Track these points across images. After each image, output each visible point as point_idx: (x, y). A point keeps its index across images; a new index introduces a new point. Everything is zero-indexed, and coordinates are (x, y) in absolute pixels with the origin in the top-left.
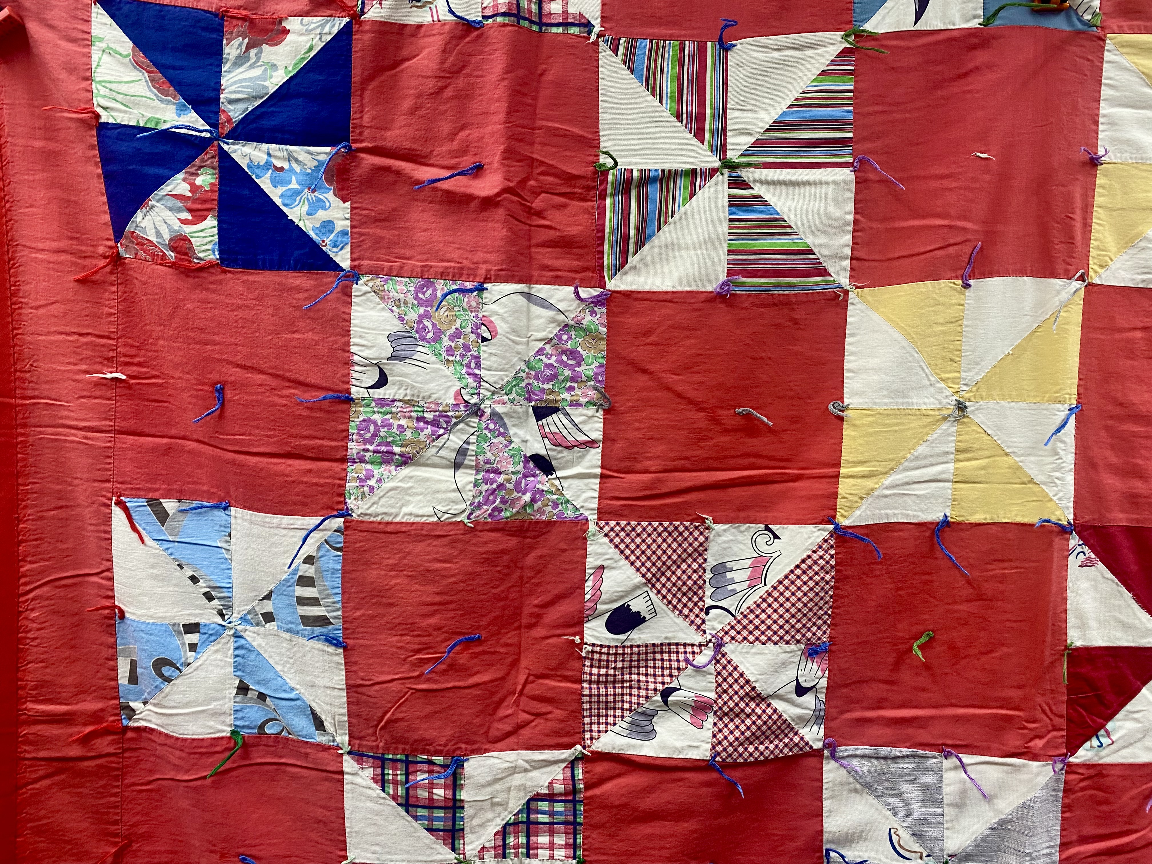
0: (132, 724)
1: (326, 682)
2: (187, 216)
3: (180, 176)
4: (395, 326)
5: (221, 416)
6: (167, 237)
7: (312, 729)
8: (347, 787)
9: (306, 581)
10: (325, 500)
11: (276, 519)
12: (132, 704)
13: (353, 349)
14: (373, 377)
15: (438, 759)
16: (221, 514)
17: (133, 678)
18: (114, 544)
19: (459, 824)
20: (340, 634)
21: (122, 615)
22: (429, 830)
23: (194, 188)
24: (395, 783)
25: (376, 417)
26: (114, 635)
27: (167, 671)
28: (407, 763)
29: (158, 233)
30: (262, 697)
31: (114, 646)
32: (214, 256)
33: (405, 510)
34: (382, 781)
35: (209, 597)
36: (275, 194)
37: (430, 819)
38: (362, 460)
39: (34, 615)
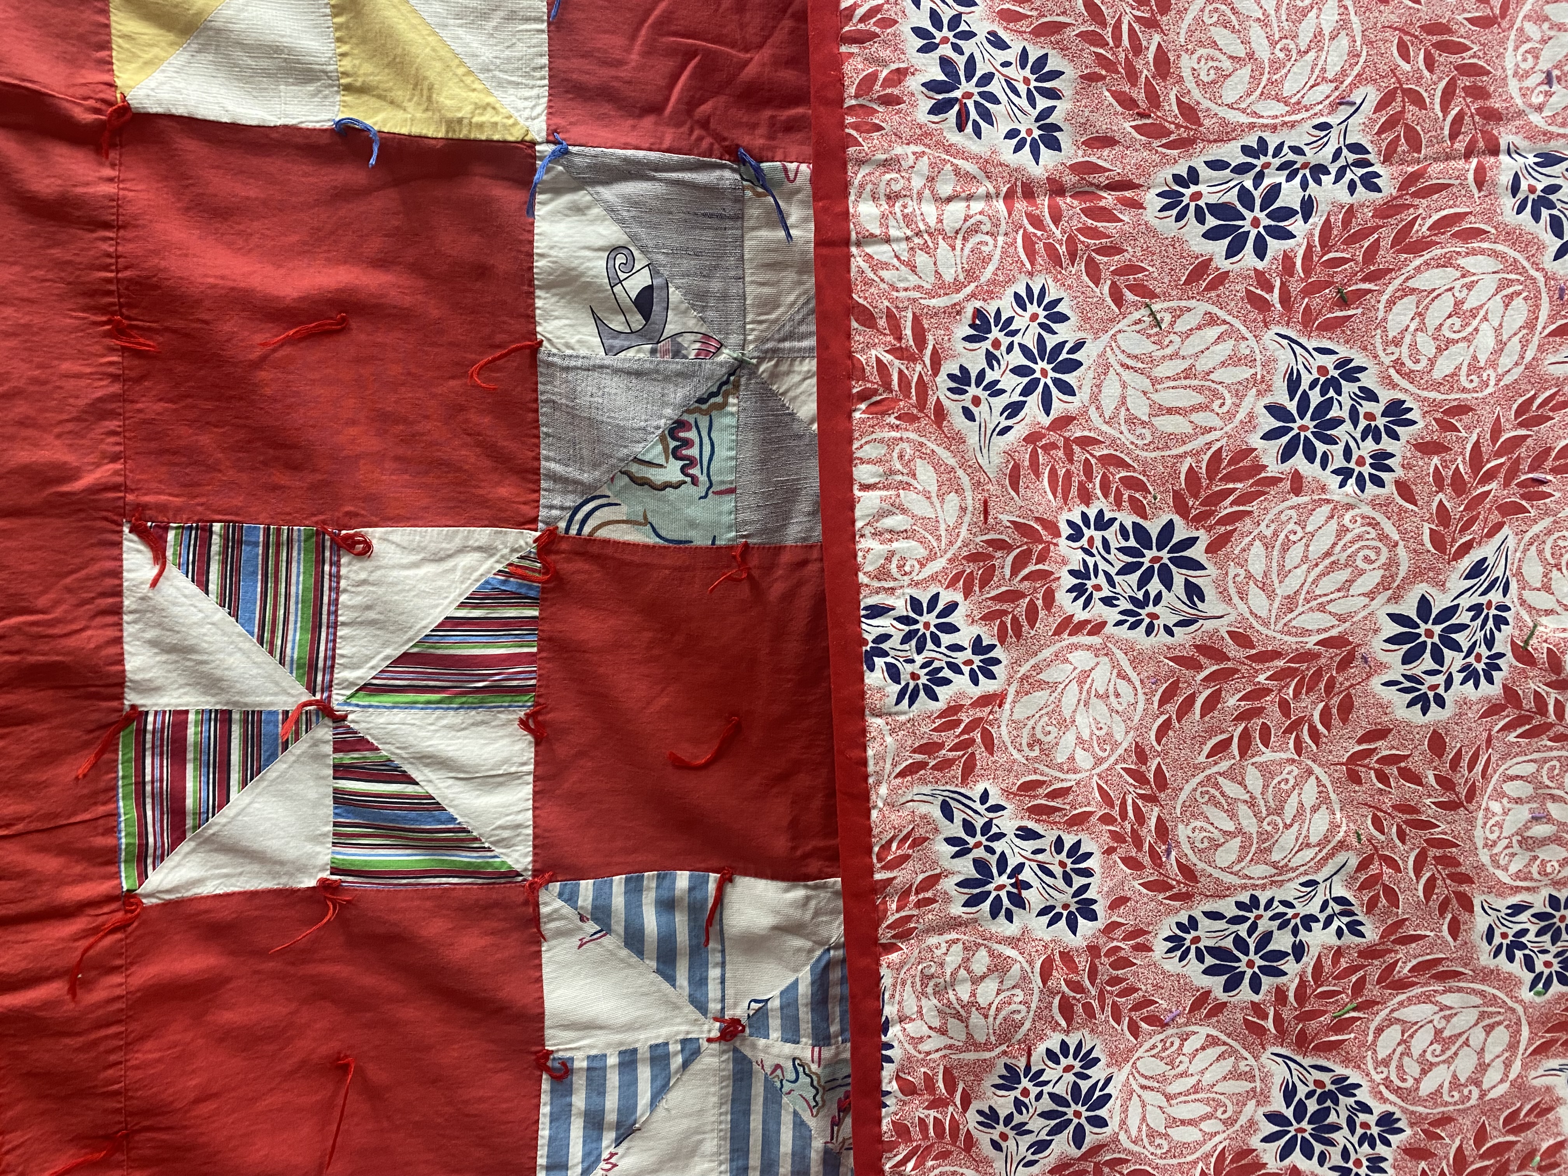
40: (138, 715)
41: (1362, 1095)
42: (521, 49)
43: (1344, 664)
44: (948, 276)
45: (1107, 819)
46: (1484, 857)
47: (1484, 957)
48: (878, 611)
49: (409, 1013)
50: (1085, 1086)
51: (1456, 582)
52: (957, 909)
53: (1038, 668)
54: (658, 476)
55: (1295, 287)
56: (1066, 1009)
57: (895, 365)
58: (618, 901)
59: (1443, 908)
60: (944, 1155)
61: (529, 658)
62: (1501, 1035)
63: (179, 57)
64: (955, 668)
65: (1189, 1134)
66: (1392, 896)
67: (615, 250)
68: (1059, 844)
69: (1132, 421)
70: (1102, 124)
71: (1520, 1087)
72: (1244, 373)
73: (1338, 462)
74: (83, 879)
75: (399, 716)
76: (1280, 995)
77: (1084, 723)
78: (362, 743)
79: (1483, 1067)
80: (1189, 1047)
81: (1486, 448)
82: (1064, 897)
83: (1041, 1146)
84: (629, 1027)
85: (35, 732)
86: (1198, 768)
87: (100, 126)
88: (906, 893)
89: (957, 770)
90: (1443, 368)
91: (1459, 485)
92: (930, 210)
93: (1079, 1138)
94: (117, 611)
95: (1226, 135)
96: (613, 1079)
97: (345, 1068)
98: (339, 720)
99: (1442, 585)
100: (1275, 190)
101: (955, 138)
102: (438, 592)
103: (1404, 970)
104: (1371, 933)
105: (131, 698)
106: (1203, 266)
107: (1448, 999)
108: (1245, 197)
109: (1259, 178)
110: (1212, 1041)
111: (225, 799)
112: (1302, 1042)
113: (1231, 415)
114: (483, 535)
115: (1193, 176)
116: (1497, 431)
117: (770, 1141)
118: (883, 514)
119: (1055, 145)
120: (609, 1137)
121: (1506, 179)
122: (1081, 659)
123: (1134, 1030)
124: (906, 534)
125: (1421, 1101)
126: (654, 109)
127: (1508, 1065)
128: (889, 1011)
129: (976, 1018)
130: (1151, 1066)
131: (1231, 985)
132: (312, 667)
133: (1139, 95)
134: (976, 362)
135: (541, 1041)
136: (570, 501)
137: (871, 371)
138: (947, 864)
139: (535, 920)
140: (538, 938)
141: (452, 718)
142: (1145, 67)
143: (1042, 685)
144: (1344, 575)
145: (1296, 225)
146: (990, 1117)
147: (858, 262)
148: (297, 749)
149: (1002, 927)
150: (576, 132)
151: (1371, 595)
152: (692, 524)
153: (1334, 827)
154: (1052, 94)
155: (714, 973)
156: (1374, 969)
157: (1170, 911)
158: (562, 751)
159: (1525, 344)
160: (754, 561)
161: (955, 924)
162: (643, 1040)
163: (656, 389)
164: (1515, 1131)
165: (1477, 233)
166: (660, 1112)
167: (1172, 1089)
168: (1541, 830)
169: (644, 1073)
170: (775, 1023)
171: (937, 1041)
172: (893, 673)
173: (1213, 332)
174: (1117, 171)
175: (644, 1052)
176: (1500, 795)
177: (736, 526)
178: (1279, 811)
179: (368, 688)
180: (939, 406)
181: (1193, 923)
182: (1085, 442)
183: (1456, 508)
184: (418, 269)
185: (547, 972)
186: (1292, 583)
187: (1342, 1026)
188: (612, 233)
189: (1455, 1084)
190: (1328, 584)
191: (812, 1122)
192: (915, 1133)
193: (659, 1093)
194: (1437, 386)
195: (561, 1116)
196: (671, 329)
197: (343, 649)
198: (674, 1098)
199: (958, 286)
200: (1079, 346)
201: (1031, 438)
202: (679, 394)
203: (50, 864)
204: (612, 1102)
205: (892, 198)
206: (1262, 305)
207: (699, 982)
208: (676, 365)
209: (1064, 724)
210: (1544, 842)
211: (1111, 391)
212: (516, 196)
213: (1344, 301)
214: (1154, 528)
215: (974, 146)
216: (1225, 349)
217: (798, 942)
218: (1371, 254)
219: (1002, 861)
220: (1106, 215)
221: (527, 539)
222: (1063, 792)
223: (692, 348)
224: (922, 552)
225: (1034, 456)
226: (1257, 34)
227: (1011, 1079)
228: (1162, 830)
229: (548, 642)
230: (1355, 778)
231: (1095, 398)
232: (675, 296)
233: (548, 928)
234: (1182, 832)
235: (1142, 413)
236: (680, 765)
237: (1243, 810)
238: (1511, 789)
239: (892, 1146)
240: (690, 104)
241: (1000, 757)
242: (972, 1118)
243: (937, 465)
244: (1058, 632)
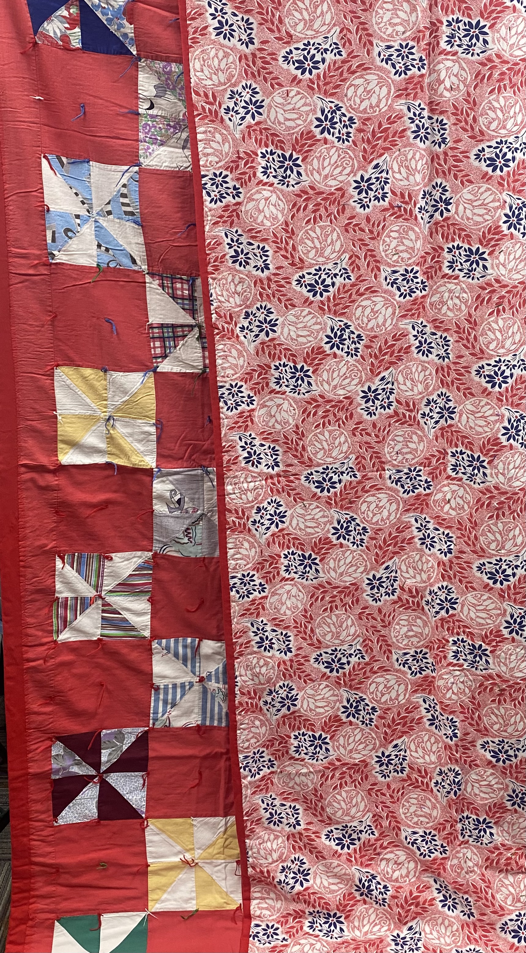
0: (54, 262)
1: (136, 241)
2: (67, 25)
3: (63, 8)
4: (157, 82)
5: (84, 119)
6: (59, 34)
7: (131, 264)
8: (147, 289)
9: (124, 196)
10: (130, 158)
11: (110, 167)
12: (54, 252)
13: (139, 92)
14: (147, 105)
15: (184, 277)
16: (86, 165)
17: (54, 240)
18: (43, 176)
19: (195, 307)
20: (139, 220)
21: (48, 210)
22: (183, 309)
23: (70, 14)
24: (168, 287)
25: (149, 123)
26: (44, 220)
27: (70, 234)
28: (172, 279)
29: (55, 32)
30: (107, 250)
31: (44, 225)
32: (80, 46)
33: (164, 164)
34: (162, 286)
35: (83, 203)
36: (103, 19)
37: (183, 304)
38: (145, 142)
39: (11, 208)
40: (58, 598)
41: (367, 701)
42: (150, 448)
43: (356, 590)
44: (250, 499)
45: (295, 627)
46: (394, 640)
47: (396, 665)
48: (233, 577)
49: (117, 672)
50: (290, 695)
51: (382, 571)
52: (255, 649)
53: (276, 590)
54: (182, 541)
55: (338, 499)
56: (284, 675)
57: (237, 521)
58: (172, 645)
59: (385, 652)
60: (253, 712)
61: (150, 583)
62: (402, 687)
63: (71, 451)
64: (255, 590)
65: (322, 710)
66: (372, 649)
67: (172, 491)
68: (282, 633)
69: (300, 529)
70: (289, 462)
71: (408, 700)
72: (326, 519)
73: (352, 540)
74: (46, 637)
75: (118, 598)
76: (344, 674)
77: (289, 603)
78: (109, 605)
79: (398, 695)
80: (321, 687)
81: (387, 538)
82: (283, 647)
83: (279, 710)
84: (175, 678)
85: (37, 604)
86: (320, 615)
87: (55, 470)
88: (242, 645)
89: (255, 615)
90: (374, 520)
91: (381, 548)
92: (245, 485)
93: (289, 708)
94: (54, 575)
95: (319, 465)
96: (170, 691)
97: (102, 685)
98: (103, 599)
99: (378, 572)
100: (332, 478)
101: (251, 468)
102: (128, 568)
103: (375, 669)
104: (367, 659)
105: (57, 595)
106: (315, 494)
107: (387, 677)
108: (324, 479)
109: (327, 475)
110: (327, 686)
111: (76, 618)
112: (351, 687)
113: (323, 529)
114: (139, 553)
115: (312, 474)
116: (390, 534)
117: (212, 710)
118: (234, 555)
119: (278, 466)
120: (169, 706)
121: (387, 476)
122: (288, 587)
123: (305, 682)
124: (241, 559)
125: (382, 704)
126: (182, 458)
127: (405, 695)
128: (237, 673)
129: (261, 677)
130: (310, 692)
131: (331, 671)
132: (97, 587)
133: (299, 455)
134: (258, 518)
135: (152, 680)
136: (161, 546)
137: (231, 523)
138: (253, 638)
139: (151, 649)
140: (151, 654)
141: (131, 598)
142: (300, 448)
143: (277, 594)
144: (354, 568)
145: (337, 485)
146: (266, 703)
147: (227, 499)
148: (93, 606)
149: (267, 654)
150: (163, 465)
151: (362, 573)
152: (191, 552)
153: (356, 631)
154: (277, 455)
155: (198, 665)
156: (368, 668)
157: (315, 651)
158: (158, 607)
159: (396, 514)
160: (206, 561)
161: (255, 653)
162: (179, 681)
163: (181, 521)
164: (408, 713)
165: (381, 489)
166: (183, 701)
167: (317, 698)
168: (411, 633)
169: (179, 690)
170: (213, 678)
171: (251, 682)
172: (238, 592)
173: (318, 510)
174: (294, 472)
175: (179, 685)
176: (398, 624)
177: (202, 553)
178: (341, 626)
179: (111, 591)
180: (249, 529)
181: (321, 655)
182: (288, 534)
183: (380, 553)
184: (125, 492)
185: (154, 663)
186: (341, 570)
187: (361, 683)
188: (171, 487)
189: (391, 699)
190: (351, 570)
191: (223, 705)
192: (245, 705)
193: (182, 696)
194: (373, 524)
195: (157, 700)
196: (185, 507)
197: (105, 582)
198: (186, 697)
199: (253, 501)
200: (286, 512)
201: (273, 535)
202: (188, 522)
203: (40, 633)
204: (170, 697)
205: (235, 484)
206: (330, 504)
207: (193, 667)
208: (187, 515)
209: (282, 604)
210: (412, 637)
211: (294, 522)
212: (148, 479)
213: (351, 503)
214: (307, 555)
215: (256, 470)
216: (321, 514)
217: (219, 657)
218: (356, 492)
219: (267, 637)
220: (292, 482)
221: (150, 554)
222: (283, 620)
223: (191, 511)
224: (245, 563)
225: (274, 539)
226: (325, 443)
227: (270, 693)
228: (312, 630)
229: (154, 579)
230: (361, 619)
231: (290, 524)
232: (186, 499)
233: (154, 651)
234: (317, 631)
235: (303, 527)
236: (188, 611)
237: (332, 626)
238: (402, 622)
239: (238, 708)
240: (190, 457)
241: (267, 612)
242: (261, 703)
243: (249, 542)
244: (281, 581)
